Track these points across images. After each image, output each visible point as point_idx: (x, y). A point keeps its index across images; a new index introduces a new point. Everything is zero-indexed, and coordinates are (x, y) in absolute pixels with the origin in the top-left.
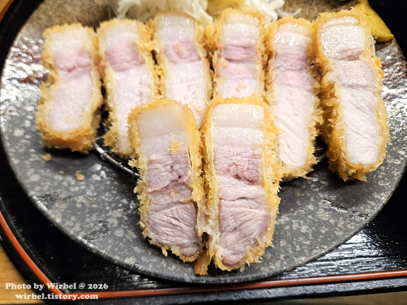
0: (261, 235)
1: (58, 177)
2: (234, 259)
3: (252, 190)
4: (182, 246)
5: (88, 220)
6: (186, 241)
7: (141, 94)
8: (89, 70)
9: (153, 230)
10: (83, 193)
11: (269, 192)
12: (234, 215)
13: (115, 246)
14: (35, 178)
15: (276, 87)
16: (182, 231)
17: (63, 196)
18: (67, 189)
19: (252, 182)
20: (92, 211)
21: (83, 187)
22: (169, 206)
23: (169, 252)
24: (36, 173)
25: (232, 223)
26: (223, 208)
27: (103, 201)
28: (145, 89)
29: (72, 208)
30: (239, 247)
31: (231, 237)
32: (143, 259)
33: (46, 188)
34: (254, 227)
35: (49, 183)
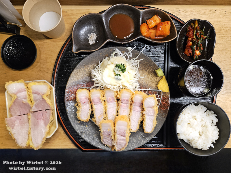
0: (124, 146)
1: (82, 127)
2: (119, 149)
3: (123, 138)
4: (109, 145)
5: (90, 137)
6: (110, 144)
7: (101, 111)
8: (88, 103)
9: (104, 142)
10: (88, 130)
11: (127, 139)
12: (120, 143)
13: (96, 143)
14: (77, 128)
15: (132, 111)
16: (109, 143)
17: (84, 132)
18: (84, 129)
19: (124, 136)
20: (90, 135)
21: (88, 129)
22: (107, 138)
23: (107, 146)
24: (77, 126)
25: (119, 144)
26: (118, 141)
27: (92, 132)
28: (102, 110)
29: (86, 134)
30: (120, 147)
31: (119, 146)
32: (101, 146)
33: (80, 130)
34: (123, 145)
35: (80, 129)
